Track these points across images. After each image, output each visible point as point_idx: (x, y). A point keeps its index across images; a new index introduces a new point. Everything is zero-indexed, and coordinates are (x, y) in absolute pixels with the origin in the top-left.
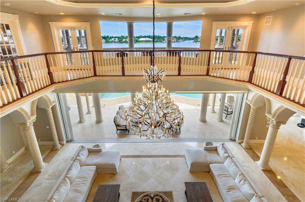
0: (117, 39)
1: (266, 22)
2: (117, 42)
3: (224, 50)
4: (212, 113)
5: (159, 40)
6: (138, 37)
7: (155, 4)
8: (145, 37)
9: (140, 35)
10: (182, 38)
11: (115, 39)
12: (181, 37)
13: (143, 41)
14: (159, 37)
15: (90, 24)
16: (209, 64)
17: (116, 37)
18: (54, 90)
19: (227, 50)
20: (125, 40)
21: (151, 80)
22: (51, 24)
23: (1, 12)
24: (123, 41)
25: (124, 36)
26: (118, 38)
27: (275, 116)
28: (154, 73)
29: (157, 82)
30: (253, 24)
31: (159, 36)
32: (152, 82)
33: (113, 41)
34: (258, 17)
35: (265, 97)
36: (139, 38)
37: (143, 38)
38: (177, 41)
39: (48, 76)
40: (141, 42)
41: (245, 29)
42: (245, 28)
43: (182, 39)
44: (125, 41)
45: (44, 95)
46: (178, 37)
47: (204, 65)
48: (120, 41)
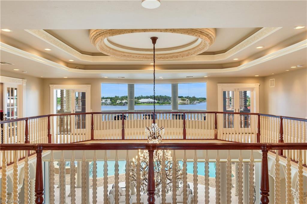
0: (109, 100)
1: (271, 84)
2: (108, 104)
3: (234, 112)
4: (236, 196)
5: (166, 101)
6: (138, 97)
7: (155, 70)
8: (147, 97)
9: (141, 95)
10: (198, 99)
11: (106, 101)
12: (196, 97)
13: (144, 103)
14: (166, 98)
15: (91, 87)
16: (217, 127)
17: (108, 98)
18: (50, 153)
19: (238, 112)
20: (120, 101)
21: (152, 137)
22: (51, 86)
23: (1, 75)
24: (117, 102)
25: (118, 97)
26: (111, 99)
27: (295, 185)
28: (155, 130)
29: (158, 138)
30: (259, 86)
31: (165, 96)
32: (153, 138)
33: (104, 103)
34: (263, 79)
35: (283, 165)
36: (139, 100)
37: (145, 98)
38: (191, 102)
39: (48, 137)
40: (141, 103)
41: (253, 91)
42: (252, 89)
43: (198, 101)
44: (120, 103)
45: (33, 162)
46: (192, 97)
47: (211, 129)
48: (113, 103)
